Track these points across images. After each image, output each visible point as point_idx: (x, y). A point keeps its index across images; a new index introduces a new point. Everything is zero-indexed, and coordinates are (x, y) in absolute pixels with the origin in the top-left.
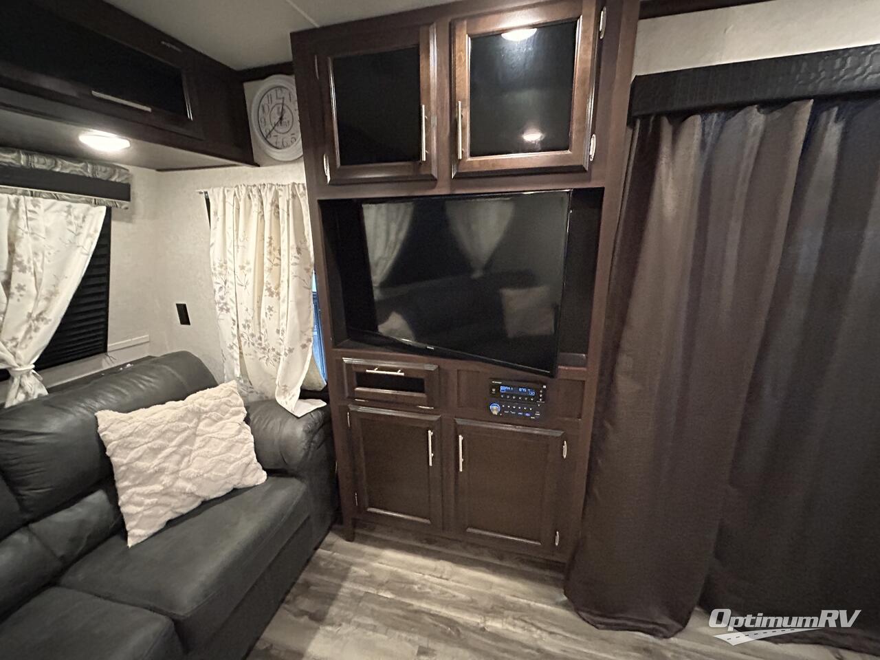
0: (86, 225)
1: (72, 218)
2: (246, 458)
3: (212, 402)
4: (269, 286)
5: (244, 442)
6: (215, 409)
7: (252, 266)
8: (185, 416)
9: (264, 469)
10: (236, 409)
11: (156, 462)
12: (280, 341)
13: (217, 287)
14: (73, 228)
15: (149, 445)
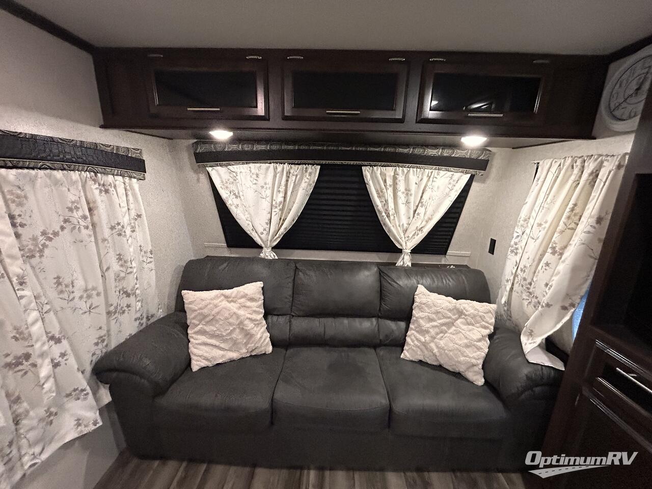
0: (457, 185)
1: (451, 181)
2: (474, 360)
3: (472, 311)
4: (554, 245)
5: (479, 349)
6: (472, 316)
7: (547, 225)
8: (453, 310)
9: (484, 377)
10: (487, 325)
11: (428, 325)
12: (545, 293)
13: (515, 235)
14: (450, 186)
15: (429, 314)
